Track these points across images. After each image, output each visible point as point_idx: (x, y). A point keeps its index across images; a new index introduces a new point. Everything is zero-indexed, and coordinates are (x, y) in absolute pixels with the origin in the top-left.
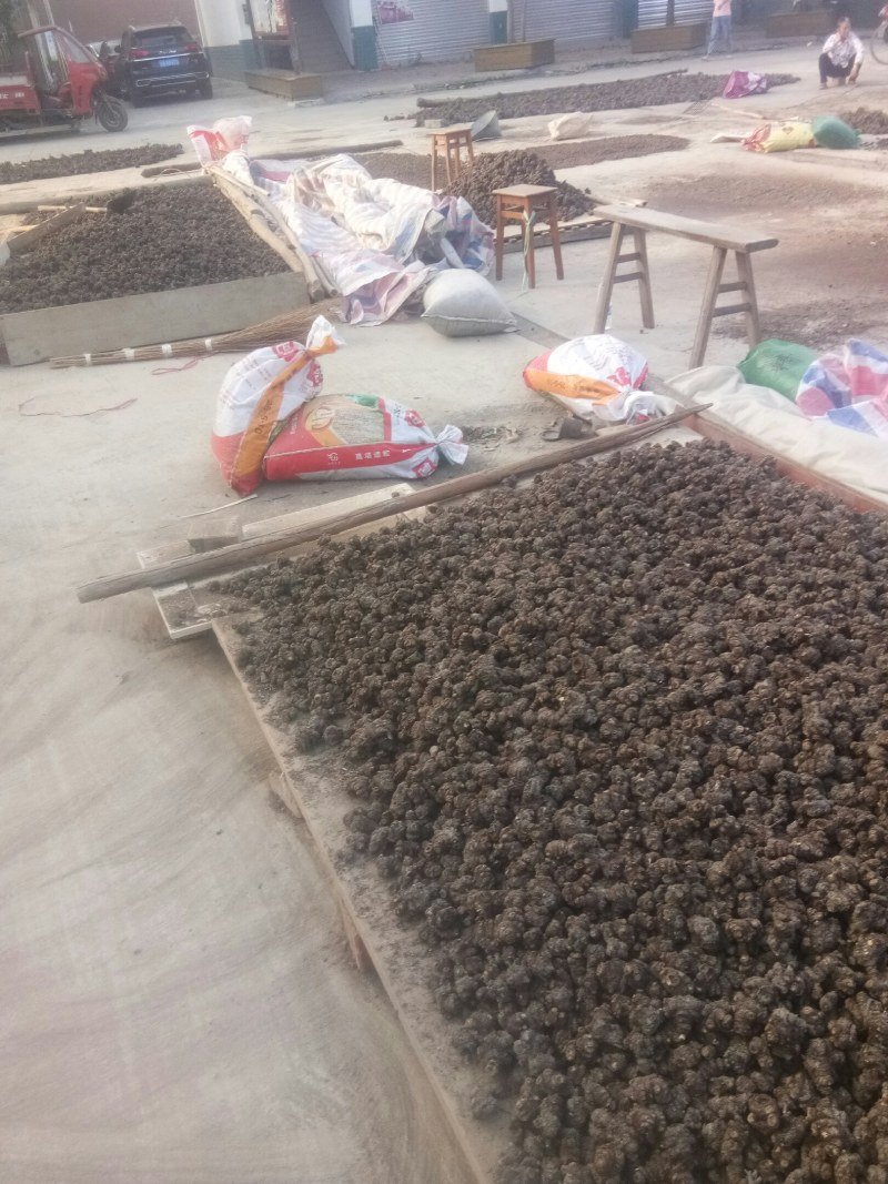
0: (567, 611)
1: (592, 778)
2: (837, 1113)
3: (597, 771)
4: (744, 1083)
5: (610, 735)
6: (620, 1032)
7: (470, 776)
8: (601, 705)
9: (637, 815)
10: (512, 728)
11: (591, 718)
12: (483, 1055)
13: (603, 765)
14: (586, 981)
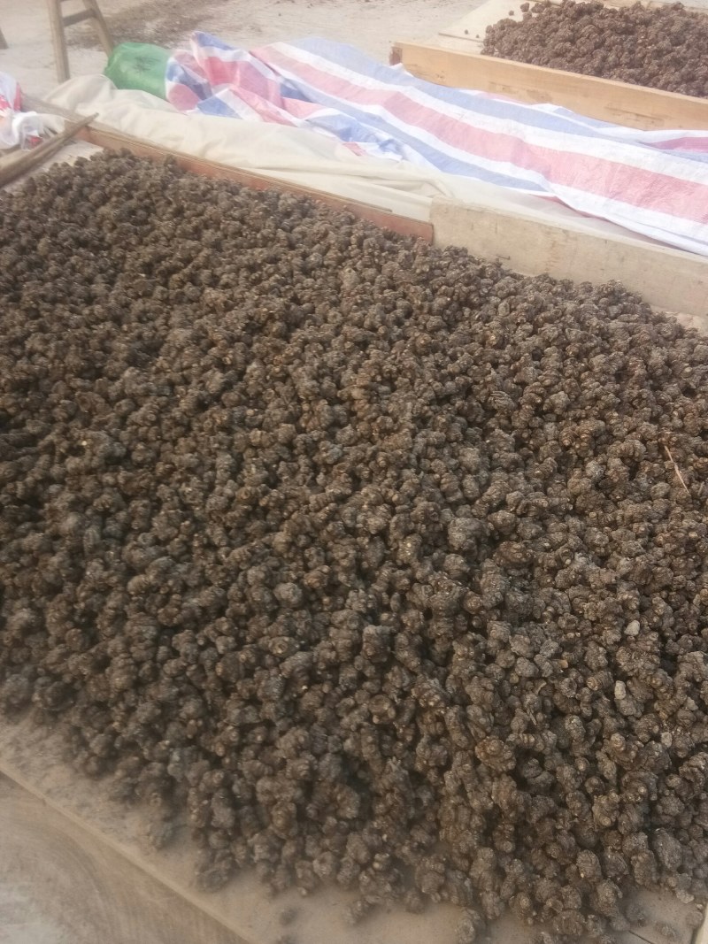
0: (51, 354)
1: (144, 506)
2: (432, 681)
3: (144, 497)
4: (360, 695)
5: (144, 459)
6: (254, 710)
7: (20, 552)
8: (124, 435)
9: (195, 521)
10: (46, 488)
11: (119, 451)
12: (143, 794)
13: (148, 490)
14: (210, 684)
